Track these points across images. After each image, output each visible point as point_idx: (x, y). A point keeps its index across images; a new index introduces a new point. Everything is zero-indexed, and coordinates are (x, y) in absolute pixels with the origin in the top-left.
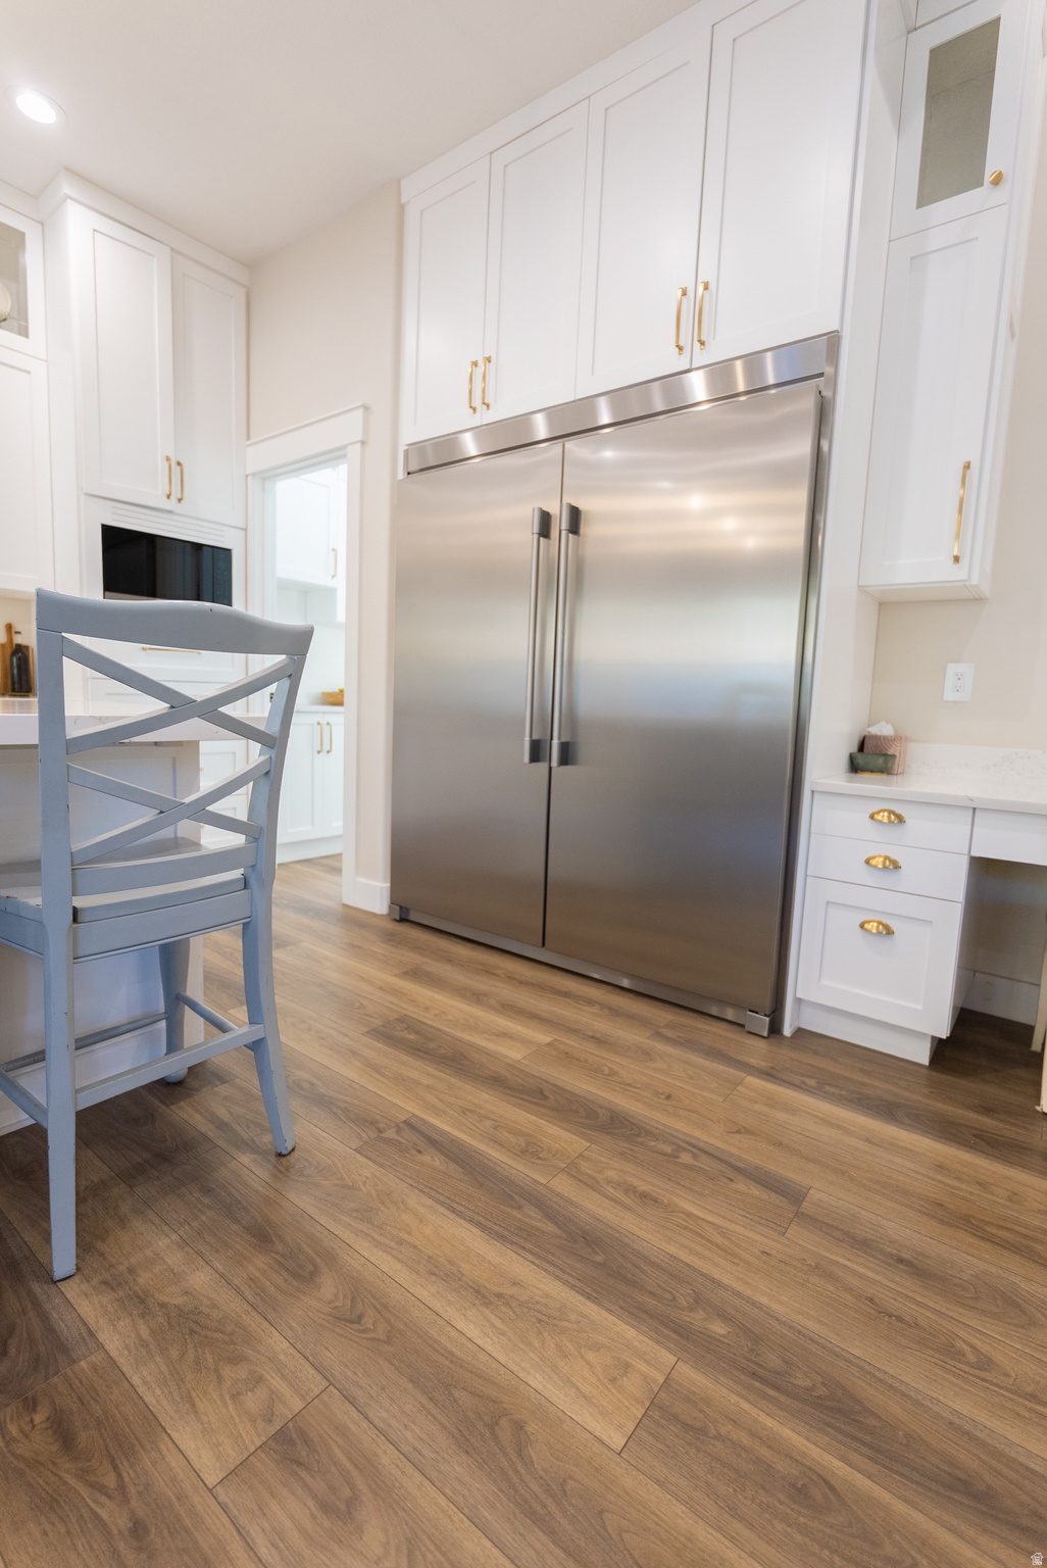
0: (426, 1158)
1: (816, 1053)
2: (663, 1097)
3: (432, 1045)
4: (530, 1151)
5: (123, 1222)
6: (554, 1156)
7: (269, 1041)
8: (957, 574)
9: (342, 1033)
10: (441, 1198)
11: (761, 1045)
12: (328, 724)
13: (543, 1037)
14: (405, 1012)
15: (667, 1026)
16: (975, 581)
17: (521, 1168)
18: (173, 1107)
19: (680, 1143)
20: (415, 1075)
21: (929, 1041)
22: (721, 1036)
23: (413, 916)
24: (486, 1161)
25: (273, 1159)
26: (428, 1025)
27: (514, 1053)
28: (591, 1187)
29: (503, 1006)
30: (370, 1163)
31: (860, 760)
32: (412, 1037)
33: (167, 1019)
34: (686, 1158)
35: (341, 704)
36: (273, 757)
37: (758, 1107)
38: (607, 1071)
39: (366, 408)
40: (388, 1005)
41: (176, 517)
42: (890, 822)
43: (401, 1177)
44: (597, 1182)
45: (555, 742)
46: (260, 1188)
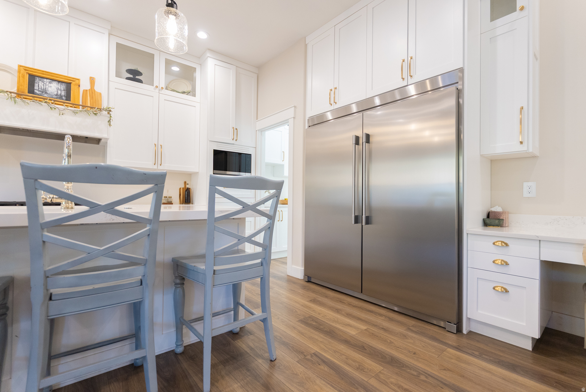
0: (322, 367)
1: (478, 341)
2: (412, 353)
3: (322, 327)
4: (360, 368)
5: (223, 377)
6: (369, 371)
7: (268, 319)
8: (523, 148)
9: (290, 321)
10: (328, 382)
11: (454, 336)
12: (281, 211)
13: (363, 327)
14: (312, 315)
15: (413, 326)
16: (531, 150)
17: (357, 374)
18: (236, 341)
19: (421, 372)
20: (316, 337)
21: (531, 340)
22: (435, 331)
23: (312, 280)
24: (344, 370)
25: (269, 362)
26: (320, 320)
27: (353, 332)
28: (384, 384)
29: (347, 314)
30: (302, 367)
31: (488, 221)
32: (314, 323)
33: (234, 310)
34: (423, 377)
35: (287, 204)
36: (271, 222)
37: (453, 361)
38: (389, 341)
39: (295, 107)
40: (305, 311)
41: (235, 146)
42: (502, 246)
43: (314, 373)
44: (387, 382)
45: (364, 216)
46: (265, 371)
